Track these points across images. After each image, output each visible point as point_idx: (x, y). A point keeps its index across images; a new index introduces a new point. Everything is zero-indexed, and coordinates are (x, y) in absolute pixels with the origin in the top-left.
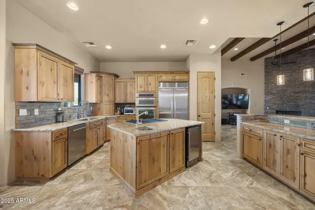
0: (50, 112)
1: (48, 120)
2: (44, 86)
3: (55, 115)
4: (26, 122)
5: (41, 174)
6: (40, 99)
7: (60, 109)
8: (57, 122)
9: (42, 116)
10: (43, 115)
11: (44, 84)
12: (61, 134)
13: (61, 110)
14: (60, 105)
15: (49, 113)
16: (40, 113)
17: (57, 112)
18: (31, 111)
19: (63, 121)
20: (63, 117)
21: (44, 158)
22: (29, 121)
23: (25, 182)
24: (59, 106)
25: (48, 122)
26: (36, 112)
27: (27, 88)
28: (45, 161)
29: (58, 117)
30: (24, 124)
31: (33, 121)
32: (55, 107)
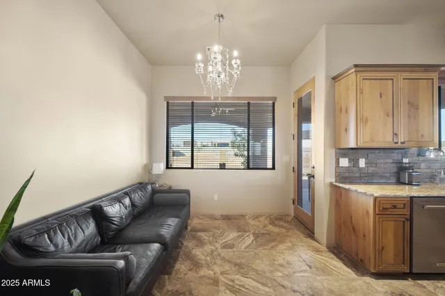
0: (387, 164)
1: (382, 177)
2: (368, 124)
3: (395, 170)
4: (347, 175)
5: (360, 256)
6: (361, 145)
7: (405, 160)
8: (399, 182)
9: (371, 170)
10: (372, 168)
11: (367, 121)
12: (395, 207)
13: (409, 163)
14: (406, 153)
15: (382, 165)
16: (369, 165)
17: (398, 165)
18: (354, 162)
19: (410, 184)
20: (410, 175)
21: (364, 236)
22: (351, 175)
23: (342, 256)
24: (405, 155)
25: (381, 181)
26: (362, 163)
27: (346, 130)
28: (364, 240)
29: (401, 175)
30: (345, 178)
31: (358, 175)
32: (396, 156)
